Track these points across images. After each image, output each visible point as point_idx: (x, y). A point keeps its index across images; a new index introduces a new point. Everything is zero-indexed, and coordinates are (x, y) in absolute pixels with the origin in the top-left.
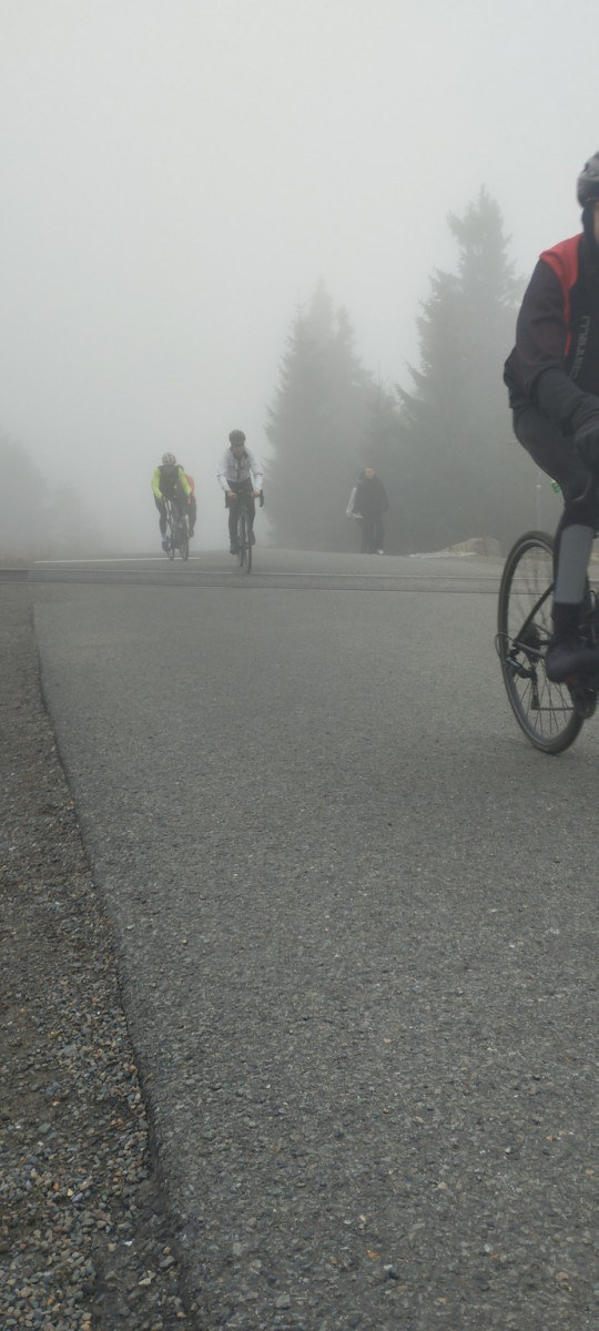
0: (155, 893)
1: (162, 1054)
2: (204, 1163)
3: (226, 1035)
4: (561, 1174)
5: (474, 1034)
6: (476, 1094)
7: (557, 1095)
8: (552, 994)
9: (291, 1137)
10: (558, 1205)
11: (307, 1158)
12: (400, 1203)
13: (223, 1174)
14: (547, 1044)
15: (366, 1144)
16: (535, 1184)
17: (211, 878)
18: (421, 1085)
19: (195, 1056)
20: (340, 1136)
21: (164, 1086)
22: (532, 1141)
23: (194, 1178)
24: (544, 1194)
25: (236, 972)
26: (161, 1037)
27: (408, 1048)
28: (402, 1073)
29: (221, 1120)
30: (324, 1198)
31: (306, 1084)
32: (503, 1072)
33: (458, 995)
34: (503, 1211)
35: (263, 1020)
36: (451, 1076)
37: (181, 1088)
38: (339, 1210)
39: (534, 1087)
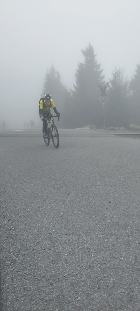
0: (7, 215)
1: (4, 262)
2: (13, 295)
3: (22, 255)
4: (112, 293)
5: (89, 251)
6: (89, 269)
7: (110, 268)
8: (109, 239)
9: (38, 285)
10: (111, 302)
11: (42, 292)
12: (68, 305)
13: (18, 298)
14: (108, 253)
15: (59, 286)
16: (105, 296)
17: (22, 210)
18: (74, 267)
19: (13, 262)
20: (52, 284)
21: (4, 271)
22: (104, 283)
23: (10, 300)
24: (107, 299)
25: (27, 237)
26: (5, 257)
27: (71, 256)
28: (70, 264)
29: (19, 281)
30: (46, 304)
31: (43, 269)
32: (96, 262)
33: (85, 240)
34: (96, 305)
35: (33, 250)
36: (82, 264)
37: (9, 272)
38: (50, 308)
39: (104, 266)
